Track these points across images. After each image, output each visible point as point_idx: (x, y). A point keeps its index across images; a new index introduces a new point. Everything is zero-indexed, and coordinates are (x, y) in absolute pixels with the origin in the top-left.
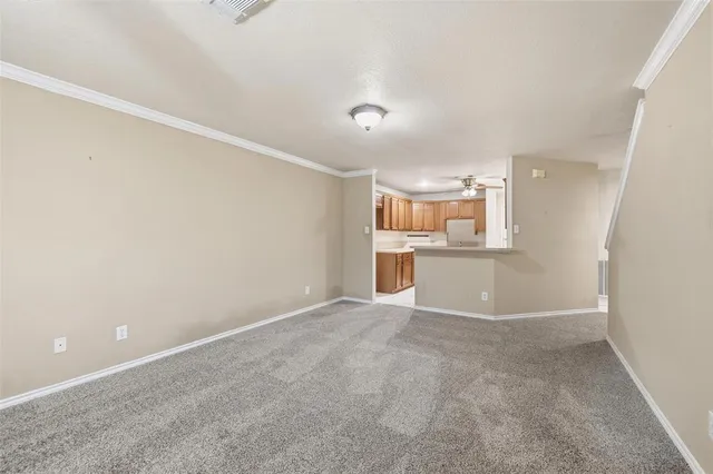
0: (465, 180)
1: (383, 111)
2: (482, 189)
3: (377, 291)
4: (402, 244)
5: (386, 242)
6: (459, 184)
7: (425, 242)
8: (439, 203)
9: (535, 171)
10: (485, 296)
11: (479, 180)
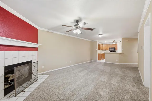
0: (113, 41)
1: (102, 35)
2: (117, 42)
3: (98, 60)
4: (101, 52)
5: (99, 52)
6: (112, 42)
7: (106, 52)
8: (108, 45)
9: (126, 40)
10: (117, 60)
11: (116, 41)
